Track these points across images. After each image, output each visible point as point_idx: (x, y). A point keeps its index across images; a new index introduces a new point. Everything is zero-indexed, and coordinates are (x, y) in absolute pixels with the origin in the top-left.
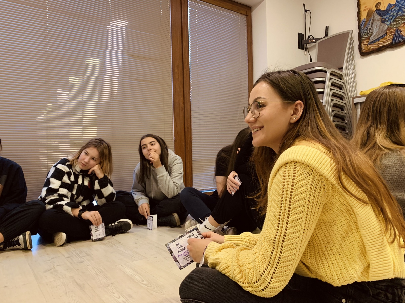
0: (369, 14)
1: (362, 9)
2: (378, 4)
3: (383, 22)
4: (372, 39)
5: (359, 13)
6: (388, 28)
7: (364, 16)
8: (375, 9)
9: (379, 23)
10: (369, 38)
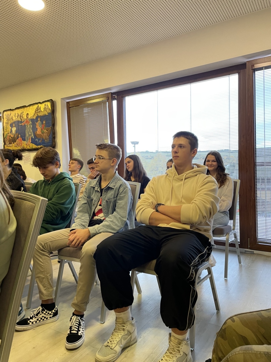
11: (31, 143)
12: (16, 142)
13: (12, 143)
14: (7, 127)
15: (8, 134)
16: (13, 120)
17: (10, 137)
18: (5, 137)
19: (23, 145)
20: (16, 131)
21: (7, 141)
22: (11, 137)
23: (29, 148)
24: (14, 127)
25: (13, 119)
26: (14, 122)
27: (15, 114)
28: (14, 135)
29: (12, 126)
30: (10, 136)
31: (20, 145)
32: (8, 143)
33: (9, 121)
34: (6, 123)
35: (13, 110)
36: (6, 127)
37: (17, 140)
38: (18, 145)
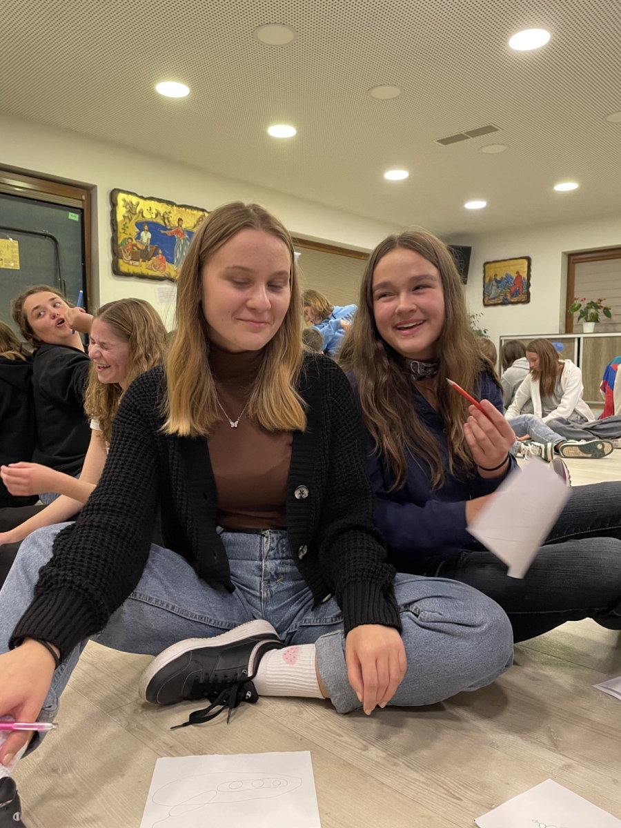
0: (490, 280)
1: (486, 275)
2: (496, 275)
3: (498, 287)
4: (491, 297)
5: (484, 277)
6: (501, 293)
7: (487, 281)
8: (493, 277)
9: (495, 288)
10: (489, 296)
14: (127, 225)
17: (135, 248)
19: (167, 270)
20: (152, 241)
22: (139, 249)
24: (147, 231)
25: (144, 215)
26: (148, 223)
27: (150, 208)
28: (147, 247)
30: (135, 245)
31: (162, 268)
33: (133, 216)
34: (124, 216)
35: (145, 199)
36: (124, 225)
37: (154, 258)
38: (155, 267)
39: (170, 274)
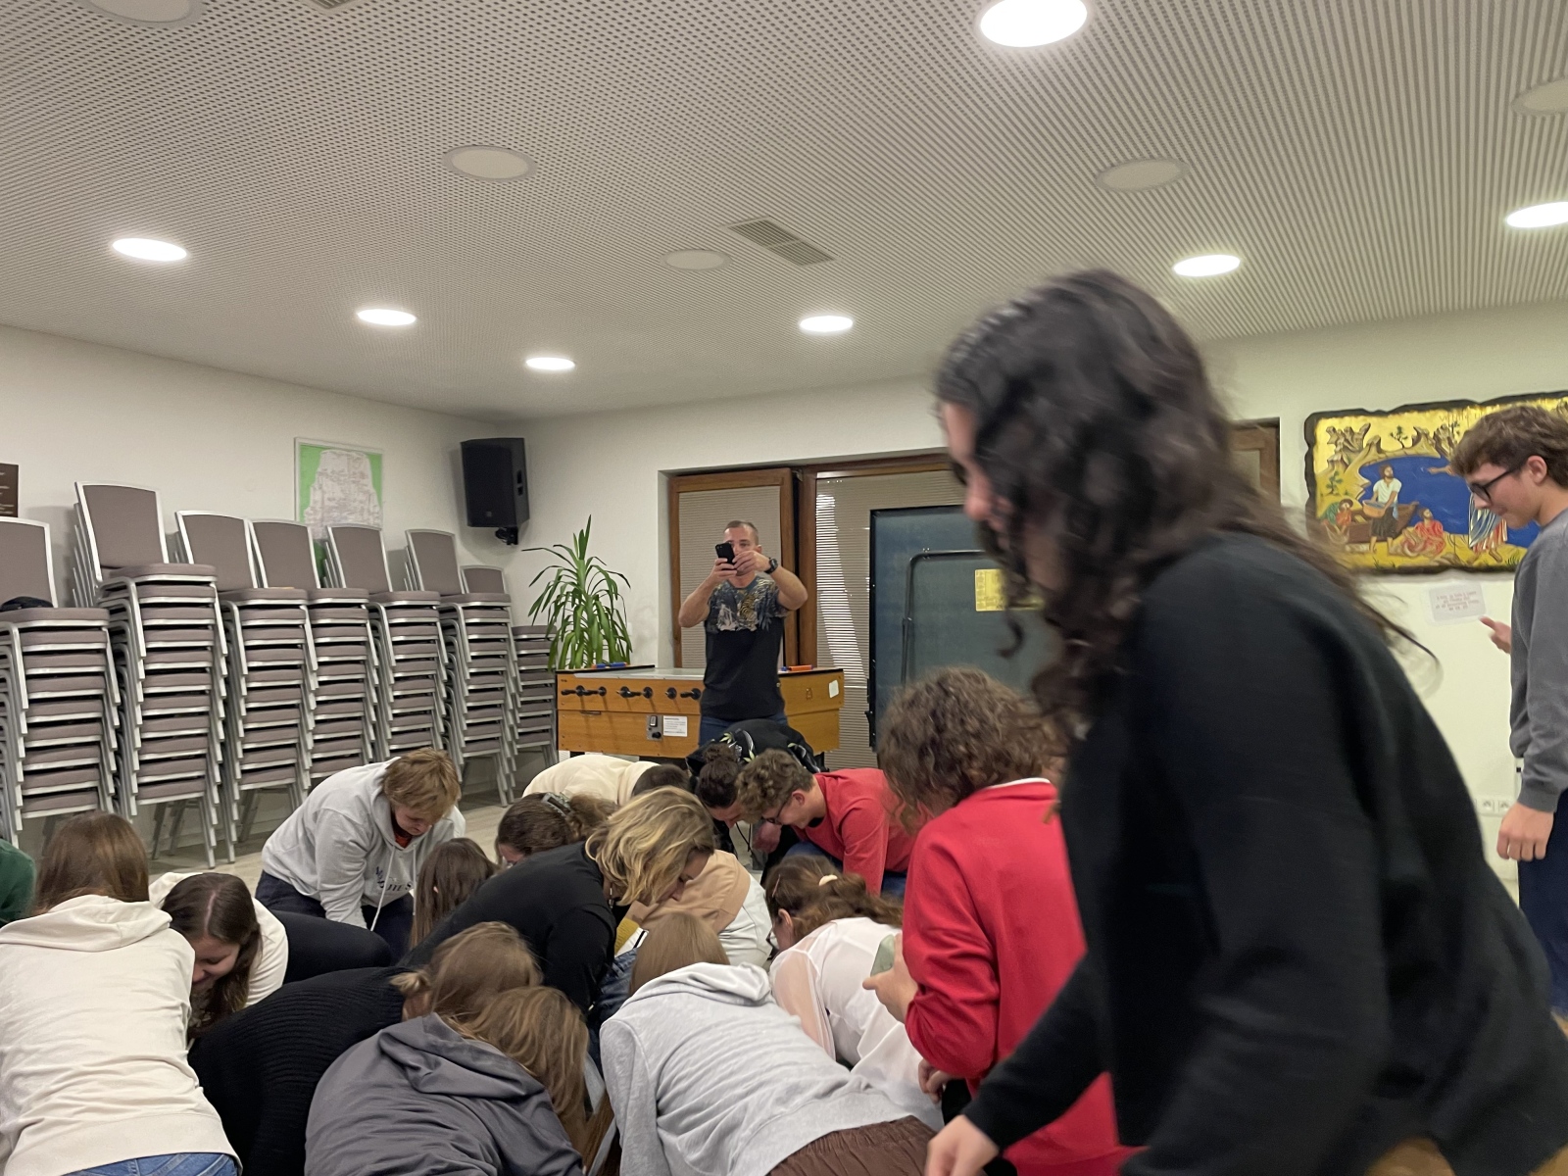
11: (1507, 542)
12: (1401, 538)
13: (1374, 539)
14: (1337, 478)
15: (1346, 506)
16: (1380, 451)
17: (1359, 518)
18: (1320, 513)
19: (1448, 549)
20: (1403, 497)
21: (1334, 530)
22: (1367, 518)
23: (1492, 562)
24: (1391, 477)
25: (1382, 446)
26: (1392, 461)
27: (1400, 429)
28: (1390, 510)
29: (1372, 472)
30: (1361, 513)
31: (1430, 548)
32: (1346, 539)
33: (1352, 456)
34: (1332, 462)
35: (1380, 413)
36: (1332, 479)
37: (1411, 529)
38: (1411, 548)
39: (1456, 556)
